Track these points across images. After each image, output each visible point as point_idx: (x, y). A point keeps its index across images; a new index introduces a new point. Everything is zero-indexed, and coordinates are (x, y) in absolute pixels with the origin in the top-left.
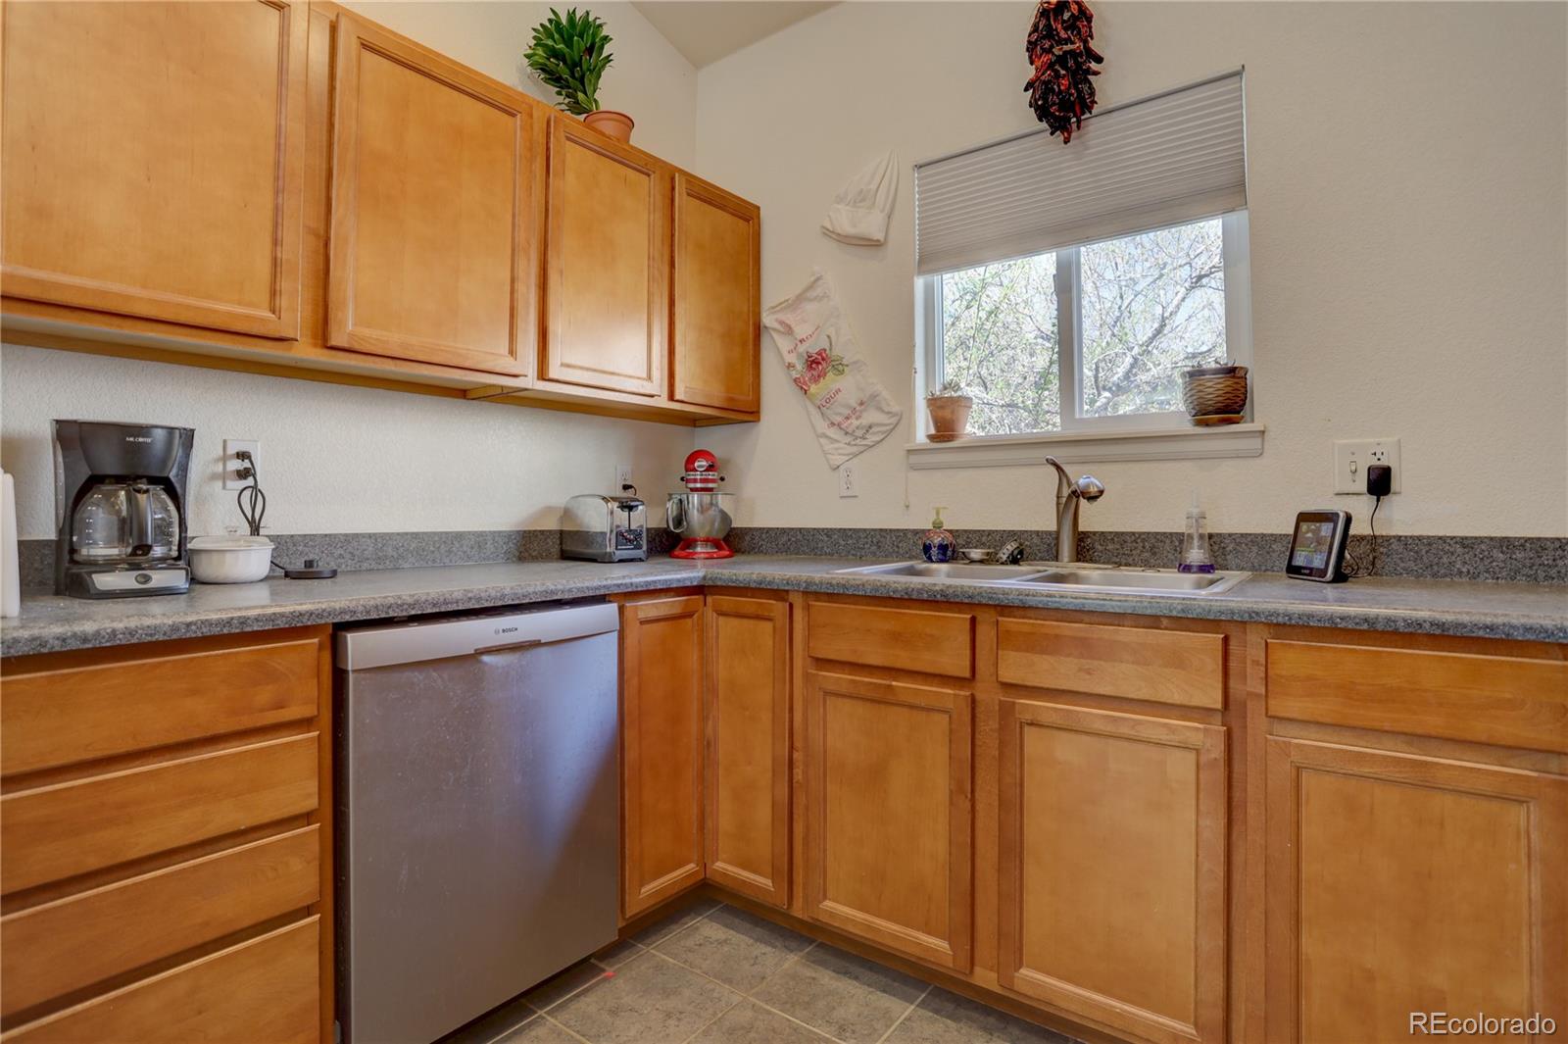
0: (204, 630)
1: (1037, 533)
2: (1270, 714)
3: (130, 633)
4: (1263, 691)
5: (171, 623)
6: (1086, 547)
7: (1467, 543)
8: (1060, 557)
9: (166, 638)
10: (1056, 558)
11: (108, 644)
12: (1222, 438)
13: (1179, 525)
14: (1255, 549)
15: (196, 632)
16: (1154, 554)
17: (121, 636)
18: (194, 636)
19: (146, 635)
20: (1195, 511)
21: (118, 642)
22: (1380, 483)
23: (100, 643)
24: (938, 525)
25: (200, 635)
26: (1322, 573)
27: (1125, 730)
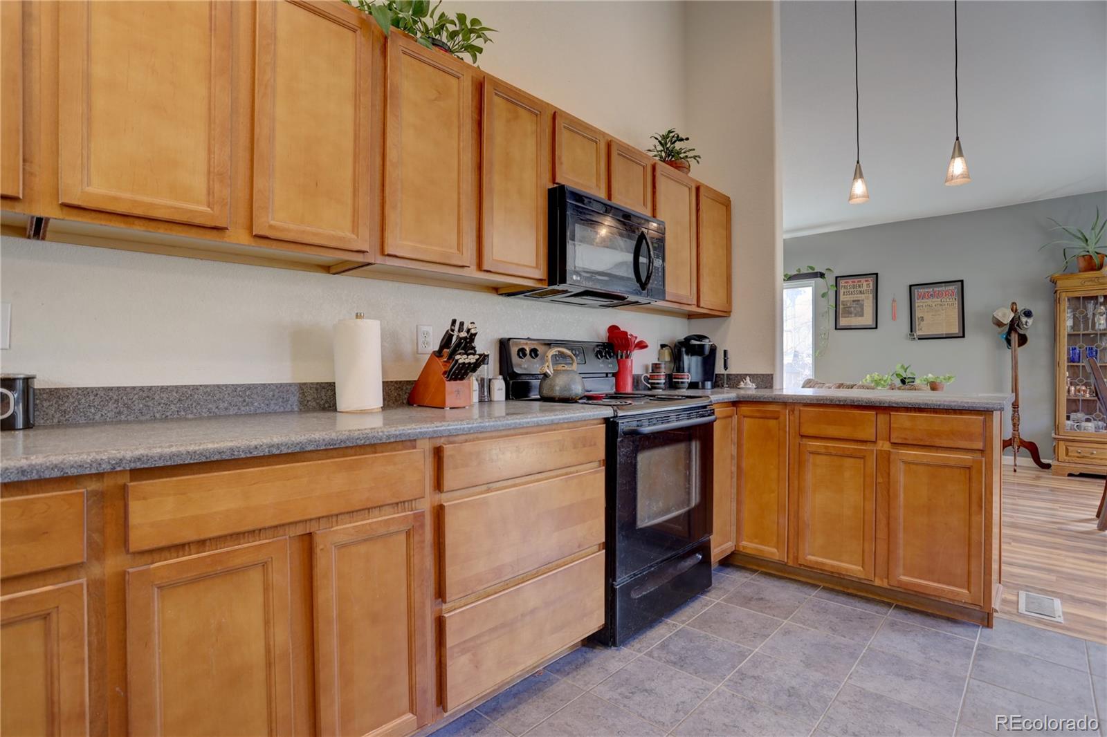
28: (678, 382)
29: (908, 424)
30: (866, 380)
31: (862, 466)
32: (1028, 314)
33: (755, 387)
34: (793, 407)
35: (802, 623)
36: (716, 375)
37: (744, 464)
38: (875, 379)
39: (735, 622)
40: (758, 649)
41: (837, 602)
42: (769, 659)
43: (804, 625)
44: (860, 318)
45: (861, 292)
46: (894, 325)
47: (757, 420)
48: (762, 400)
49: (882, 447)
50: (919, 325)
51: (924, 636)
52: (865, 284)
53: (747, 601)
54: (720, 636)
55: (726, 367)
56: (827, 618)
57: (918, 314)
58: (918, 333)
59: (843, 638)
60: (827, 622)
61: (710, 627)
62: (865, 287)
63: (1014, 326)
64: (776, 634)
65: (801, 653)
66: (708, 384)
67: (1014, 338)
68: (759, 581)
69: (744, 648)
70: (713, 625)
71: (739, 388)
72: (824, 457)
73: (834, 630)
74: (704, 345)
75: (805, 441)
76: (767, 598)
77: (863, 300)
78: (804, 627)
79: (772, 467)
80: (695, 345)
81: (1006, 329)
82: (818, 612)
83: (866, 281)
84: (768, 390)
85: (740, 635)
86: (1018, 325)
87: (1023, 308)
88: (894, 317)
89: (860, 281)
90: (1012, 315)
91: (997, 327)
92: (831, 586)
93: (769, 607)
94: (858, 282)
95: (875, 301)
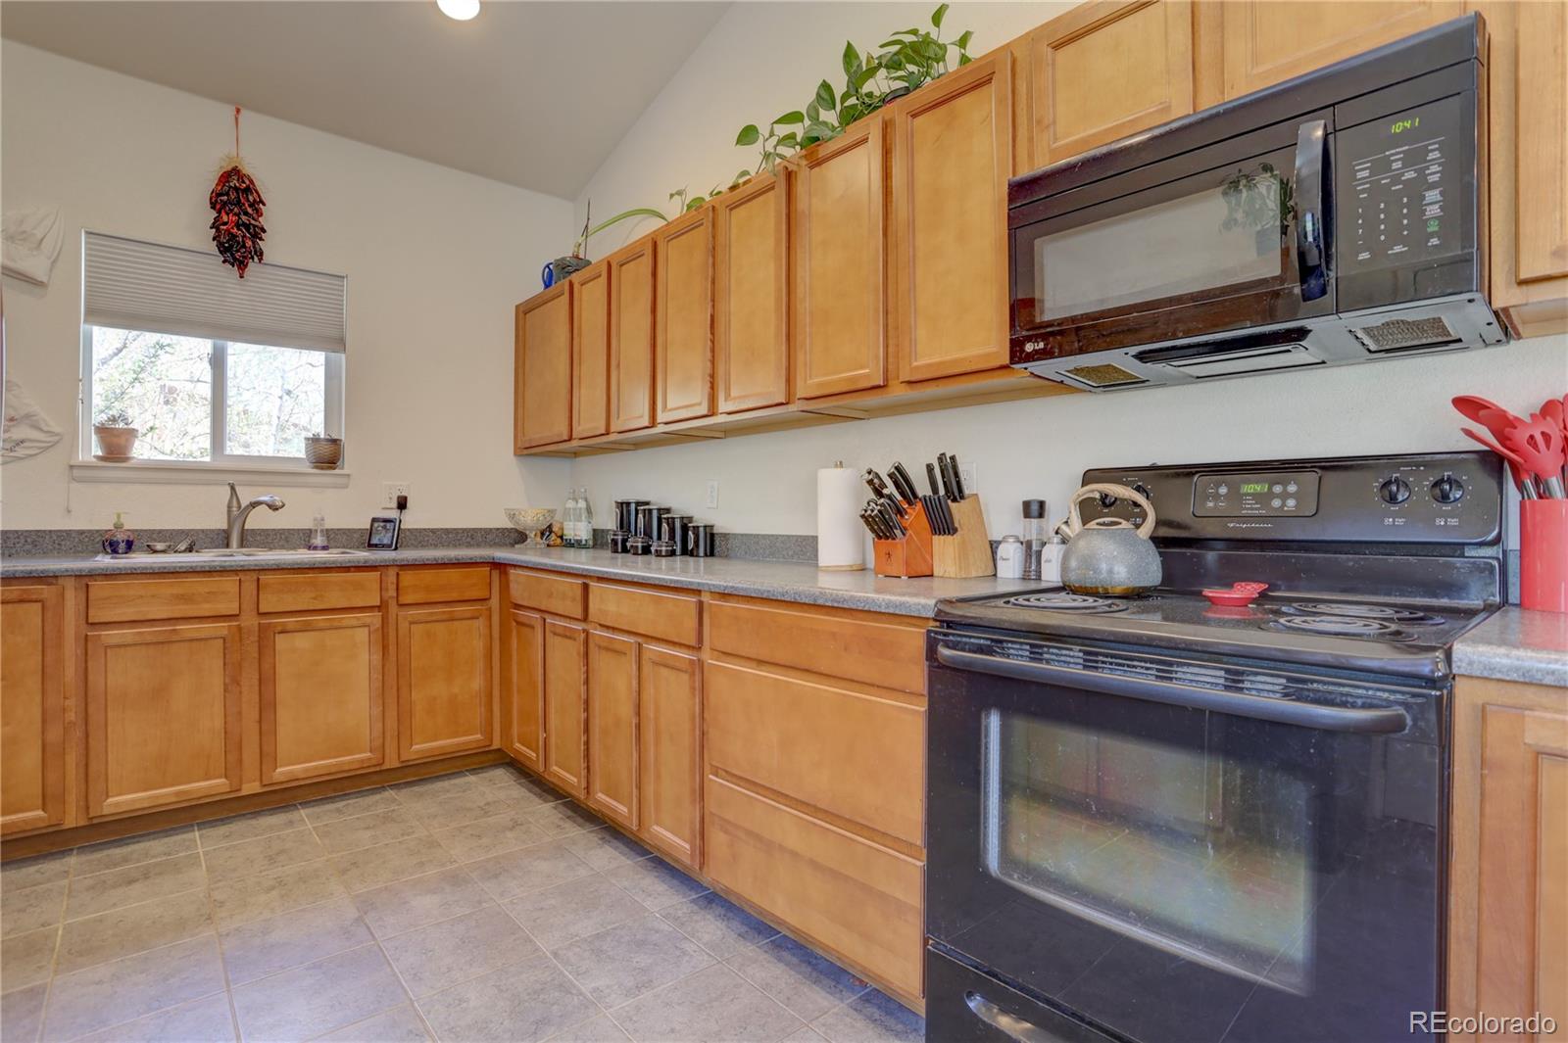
1: (203, 531)
2: (400, 603)
4: (395, 595)
6: (248, 539)
7: (433, 531)
8: (231, 544)
10: (227, 546)
12: (327, 477)
13: (307, 524)
14: (345, 537)
16: (288, 542)
20: (319, 516)
22: (402, 504)
24: (118, 526)
26: (390, 546)
27: (336, 624)
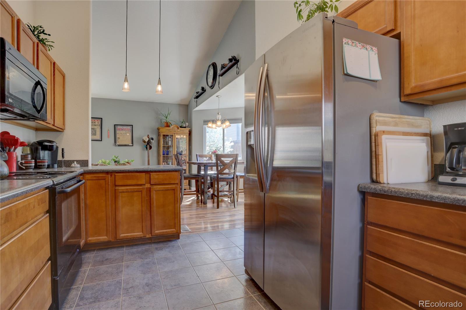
0: (417, 197)
3: (395, 193)
5: (407, 192)
9: (405, 196)
11: (390, 194)
15: (414, 197)
17: (393, 193)
18: (414, 198)
19: (400, 194)
21: (392, 194)
23: (388, 193)
25: (416, 198)
28: (41, 165)
29: (156, 177)
30: (99, 162)
31: (141, 194)
32: (152, 139)
33: (79, 166)
34: (111, 174)
35: (130, 261)
36: (58, 161)
37: (88, 202)
38: (103, 161)
39: (105, 273)
40: (123, 278)
41: (135, 249)
42: (130, 279)
43: (131, 261)
44: (95, 136)
45: (95, 125)
46: (108, 140)
47: (94, 181)
48: (97, 172)
49: (147, 186)
50: (118, 140)
51: (167, 248)
52: (97, 122)
53: (102, 263)
54: (104, 281)
55: (63, 157)
56: (136, 255)
57: (118, 136)
58: (118, 143)
59: (147, 260)
60: (138, 257)
61: (96, 279)
62: (97, 123)
63: (149, 142)
64: (124, 269)
65: (139, 271)
66: (56, 166)
67: (148, 146)
68: (99, 253)
69: (118, 280)
70: (96, 278)
71: (71, 167)
72: (126, 193)
73: (142, 258)
74: (52, 145)
75: (117, 188)
76: (109, 258)
77: (96, 129)
78: (132, 262)
79: (102, 201)
80: (47, 145)
81: (147, 143)
82: (132, 255)
83: (98, 121)
84: (87, 167)
85: (111, 276)
86: (150, 143)
87: (151, 137)
88: (108, 137)
89: (95, 121)
90: (148, 139)
91: (143, 143)
92: (128, 244)
93: (113, 261)
94: (94, 121)
95: (101, 129)
